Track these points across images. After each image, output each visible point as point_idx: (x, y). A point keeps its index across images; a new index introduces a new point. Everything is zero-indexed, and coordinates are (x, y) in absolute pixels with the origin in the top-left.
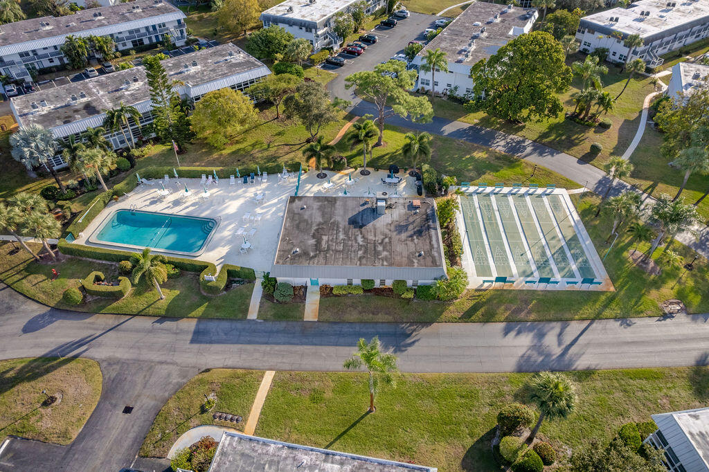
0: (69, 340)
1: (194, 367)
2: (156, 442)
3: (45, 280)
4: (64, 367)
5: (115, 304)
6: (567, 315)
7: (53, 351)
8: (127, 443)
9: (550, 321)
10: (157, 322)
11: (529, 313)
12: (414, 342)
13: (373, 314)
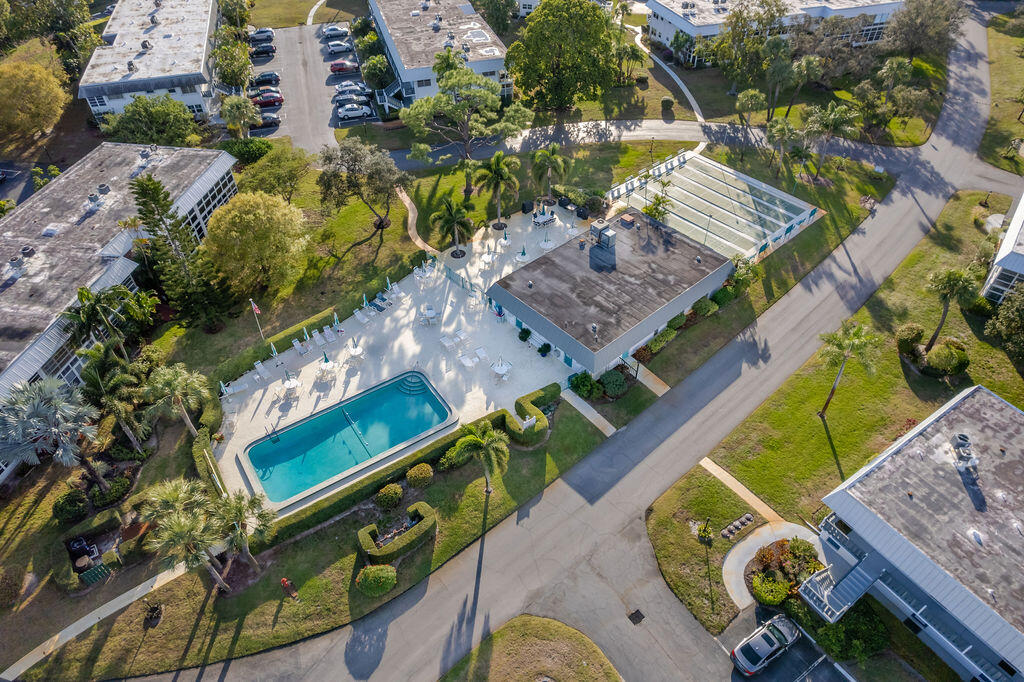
0: (445, 630)
1: (632, 521)
2: (713, 609)
3: (281, 606)
4: (494, 655)
5: (437, 547)
6: (825, 250)
7: (445, 659)
8: (687, 640)
9: (821, 262)
10: (519, 519)
11: (803, 265)
12: (766, 344)
13: (706, 346)
